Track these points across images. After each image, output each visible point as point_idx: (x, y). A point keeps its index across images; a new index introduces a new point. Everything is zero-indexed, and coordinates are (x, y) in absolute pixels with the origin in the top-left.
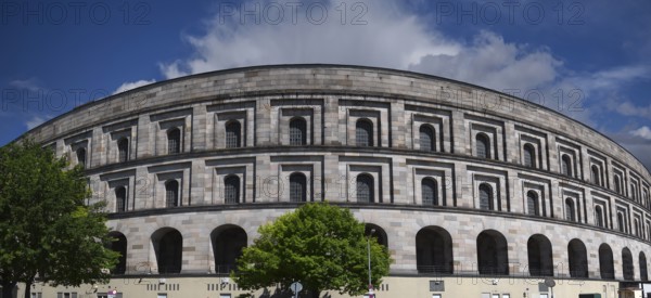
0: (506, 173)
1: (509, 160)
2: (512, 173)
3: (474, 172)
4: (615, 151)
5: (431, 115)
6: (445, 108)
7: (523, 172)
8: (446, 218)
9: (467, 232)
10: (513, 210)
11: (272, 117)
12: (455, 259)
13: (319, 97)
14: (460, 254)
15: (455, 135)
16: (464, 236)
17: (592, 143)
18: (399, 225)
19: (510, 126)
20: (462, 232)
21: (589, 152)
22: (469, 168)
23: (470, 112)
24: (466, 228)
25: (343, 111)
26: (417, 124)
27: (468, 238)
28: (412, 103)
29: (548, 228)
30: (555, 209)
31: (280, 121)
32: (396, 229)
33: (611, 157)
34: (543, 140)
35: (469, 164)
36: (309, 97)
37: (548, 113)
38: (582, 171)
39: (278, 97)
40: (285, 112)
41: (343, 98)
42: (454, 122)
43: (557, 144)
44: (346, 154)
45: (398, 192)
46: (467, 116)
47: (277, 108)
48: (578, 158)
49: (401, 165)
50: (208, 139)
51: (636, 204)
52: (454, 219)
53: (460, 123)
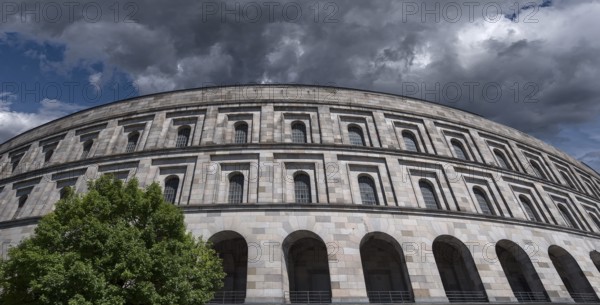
0: (383, 160)
1: (385, 146)
2: (392, 160)
3: (348, 162)
4: (518, 135)
5: (299, 112)
6: (311, 105)
7: (404, 158)
8: (318, 220)
9: (345, 237)
10: (401, 204)
11: (164, 126)
12: (334, 278)
13: (203, 108)
14: (339, 272)
15: (322, 127)
16: (342, 243)
17: (482, 127)
18: (262, 231)
19: (379, 115)
20: (339, 237)
21: (481, 134)
22: (340, 157)
23: (335, 107)
24: (344, 231)
25: (222, 117)
26: (288, 122)
27: (349, 246)
28: (281, 105)
29: (456, 225)
30: (459, 200)
31: (169, 129)
32: (259, 237)
33: (514, 140)
34: (420, 125)
35: (340, 153)
36: (195, 108)
37: (419, 103)
38: (480, 154)
39: (172, 111)
40: (175, 122)
41: (222, 106)
42: (321, 116)
43: (439, 128)
44: (217, 153)
45: (264, 189)
46: (332, 110)
47: (170, 119)
48: (470, 142)
49: (268, 159)
50: (109, 148)
51: (580, 193)
52: (327, 220)
53: (326, 116)
